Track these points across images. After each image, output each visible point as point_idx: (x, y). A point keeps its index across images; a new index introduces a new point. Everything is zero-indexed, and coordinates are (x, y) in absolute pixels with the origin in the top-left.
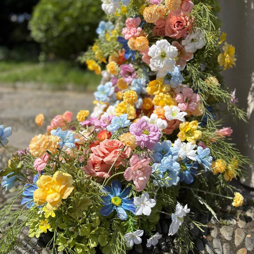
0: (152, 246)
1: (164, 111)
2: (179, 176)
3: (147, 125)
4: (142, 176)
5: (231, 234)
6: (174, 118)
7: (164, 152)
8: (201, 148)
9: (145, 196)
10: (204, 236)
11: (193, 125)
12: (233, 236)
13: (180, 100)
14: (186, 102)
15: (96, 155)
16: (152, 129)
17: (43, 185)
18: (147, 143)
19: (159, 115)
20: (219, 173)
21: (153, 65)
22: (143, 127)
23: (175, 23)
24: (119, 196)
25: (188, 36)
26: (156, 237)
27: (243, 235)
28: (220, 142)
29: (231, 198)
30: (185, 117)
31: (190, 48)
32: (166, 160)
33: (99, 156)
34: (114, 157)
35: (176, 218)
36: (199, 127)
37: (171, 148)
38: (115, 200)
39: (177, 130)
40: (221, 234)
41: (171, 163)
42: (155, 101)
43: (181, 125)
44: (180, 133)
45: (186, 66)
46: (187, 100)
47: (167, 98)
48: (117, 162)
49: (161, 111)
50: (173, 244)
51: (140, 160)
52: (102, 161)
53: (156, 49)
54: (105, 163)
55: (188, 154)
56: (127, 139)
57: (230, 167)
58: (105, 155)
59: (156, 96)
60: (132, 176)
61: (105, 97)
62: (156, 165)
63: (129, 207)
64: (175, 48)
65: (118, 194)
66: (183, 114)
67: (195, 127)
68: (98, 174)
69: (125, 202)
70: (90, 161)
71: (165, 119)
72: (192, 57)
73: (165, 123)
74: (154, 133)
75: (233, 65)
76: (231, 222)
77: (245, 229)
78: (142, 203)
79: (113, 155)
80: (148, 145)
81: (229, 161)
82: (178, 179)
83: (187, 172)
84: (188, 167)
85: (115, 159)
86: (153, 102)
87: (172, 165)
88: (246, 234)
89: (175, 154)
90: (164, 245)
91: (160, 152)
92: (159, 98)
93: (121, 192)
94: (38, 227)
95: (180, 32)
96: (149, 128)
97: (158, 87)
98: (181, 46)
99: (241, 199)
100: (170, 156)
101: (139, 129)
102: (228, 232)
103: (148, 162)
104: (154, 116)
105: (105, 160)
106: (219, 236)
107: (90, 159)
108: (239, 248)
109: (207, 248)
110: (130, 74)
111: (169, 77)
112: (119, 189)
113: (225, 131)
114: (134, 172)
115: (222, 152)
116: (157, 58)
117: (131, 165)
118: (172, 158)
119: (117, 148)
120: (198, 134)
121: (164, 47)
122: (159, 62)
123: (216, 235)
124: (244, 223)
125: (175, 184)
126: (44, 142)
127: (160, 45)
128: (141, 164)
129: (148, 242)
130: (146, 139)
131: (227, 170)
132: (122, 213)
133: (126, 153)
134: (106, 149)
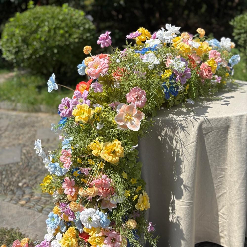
122: (87, 225)
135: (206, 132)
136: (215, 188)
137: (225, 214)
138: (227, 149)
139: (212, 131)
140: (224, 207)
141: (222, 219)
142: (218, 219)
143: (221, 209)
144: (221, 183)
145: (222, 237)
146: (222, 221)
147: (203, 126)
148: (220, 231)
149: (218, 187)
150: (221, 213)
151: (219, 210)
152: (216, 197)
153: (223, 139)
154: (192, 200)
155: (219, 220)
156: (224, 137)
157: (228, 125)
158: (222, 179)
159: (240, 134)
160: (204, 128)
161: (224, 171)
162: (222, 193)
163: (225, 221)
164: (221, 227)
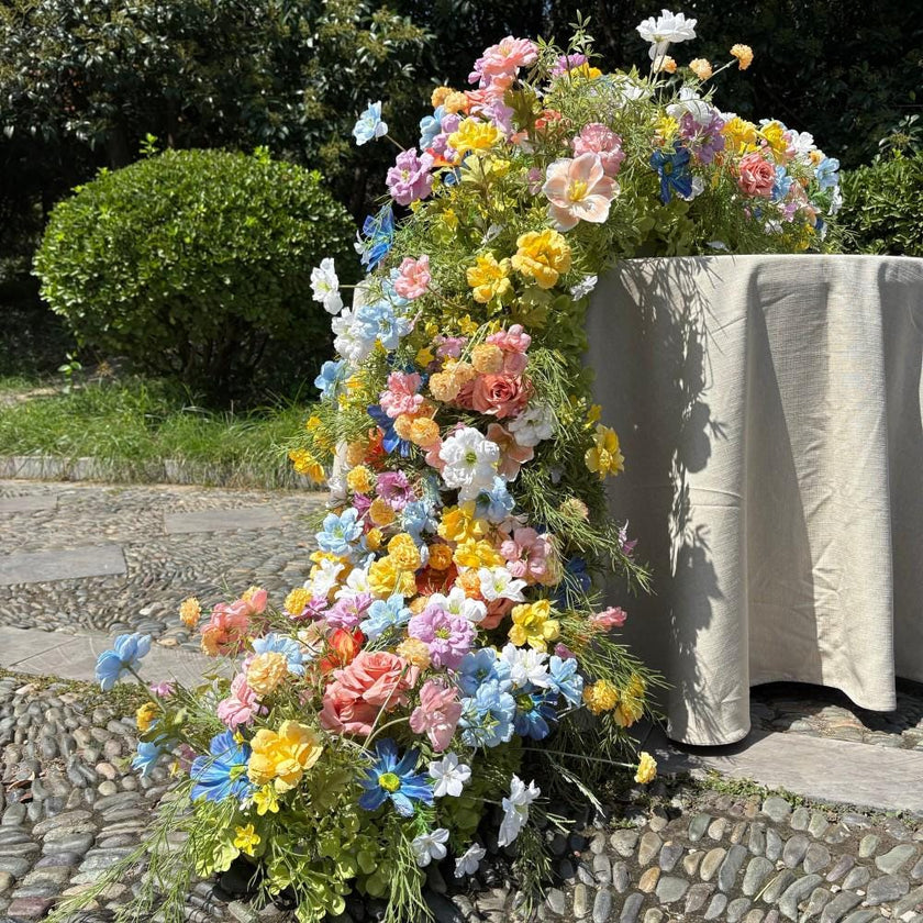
0: (466, 876)
1: (478, 580)
2: (513, 722)
3: (444, 618)
4: (444, 723)
5: (632, 844)
6: (500, 595)
7: (482, 674)
8: (559, 659)
9: (450, 761)
10: (576, 853)
11: (540, 609)
12: (636, 847)
13: (511, 554)
14: (523, 557)
15: (344, 686)
16: (454, 625)
17: (264, 748)
18: (447, 655)
19: (469, 589)
20: (603, 713)
21: (450, 478)
22: (437, 624)
23: (492, 387)
24: (394, 772)
25: (520, 416)
26: (473, 855)
27: (658, 843)
28: (598, 641)
29: (631, 766)
30: (522, 590)
31: (526, 437)
32: (486, 690)
33: (352, 688)
34: (385, 689)
35: (513, 807)
36: (555, 611)
37: (496, 664)
38: (387, 778)
39: (507, 622)
40: (611, 846)
41: (496, 696)
42: (459, 557)
43: (514, 610)
44: (513, 629)
45: (520, 473)
46: (524, 552)
47: (482, 550)
48: (393, 698)
49: (471, 579)
50: (511, 873)
51: (438, 693)
52: (360, 698)
53: (455, 448)
54: (365, 703)
55: (530, 675)
56: (413, 650)
57: (624, 697)
58: (366, 686)
59: (459, 546)
60: (424, 724)
61: (343, 546)
62: (466, 703)
63: (416, 791)
64: (493, 444)
65: (392, 767)
66: (518, 585)
67: (543, 614)
68: (349, 727)
69: (408, 784)
70: (328, 700)
71: (479, 597)
72: (532, 457)
73: (481, 606)
74: (460, 635)
75: (619, 471)
76: (637, 822)
77: (663, 833)
78: (445, 773)
79: (383, 685)
80: (449, 661)
81: (621, 684)
82: (511, 727)
83: (534, 714)
84: (536, 703)
85: (388, 693)
86: (455, 558)
87: (497, 700)
88: (664, 841)
89: (505, 677)
90: (490, 874)
91: (473, 675)
92: (467, 550)
93: (397, 762)
94: (219, 852)
95: (504, 406)
96: (448, 625)
97: (463, 524)
98: (506, 433)
99: (649, 766)
100: (494, 682)
101: (429, 629)
102: (625, 839)
103: (453, 696)
104: (457, 592)
105: (366, 696)
106: (608, 850)
107: (328, 697)
108: (646, 868)
109: (581, 871)
110: (401, 491)
111: (484, 500)
112: (393, 758)
113: (610, 616)
114: (429, 717)
115: (606, 665)
116: (459, 465)
117: (423, 702)
118: (498, 686)
119: (389, 670)
120: (550, 628)
121: (472, 441)
122: (462, 474)
123: (601, 849)
124: (663, 821)
125: (506, 739)
126: (275, 667)
127: (462, 440)
128: (441, 699)
129: (458, 865)
130: (445, 649)
131: (619, 704)
132: (403, 804)
133: (407, 680)
134: (367, 672)
135: (768, 299)
136: (800, 482)
137: (830, 571)
138: (828, 357)
139: (786, 295)
140: (829, 549)
141: (824, 590)
142: (812, 591)
143: (818, 559)
144: (815, 467)
145: (826, 654)
146: (823, 597)
147: (762, 279)
148: (819, 631)
149: (808, 481)
150: (819, 569)
151: (813, 560)
152: (803, 517)
153: (816, 323)
154: (738, 490)
155: (816, 597)
156: (818, 318)
157: (826, 280)
158: (818, 452)
159: (861, 309)
160: (764, 285)
161: (822, 428)
162: (818, 502)
163: (832, 595)
164: (821, 618)
